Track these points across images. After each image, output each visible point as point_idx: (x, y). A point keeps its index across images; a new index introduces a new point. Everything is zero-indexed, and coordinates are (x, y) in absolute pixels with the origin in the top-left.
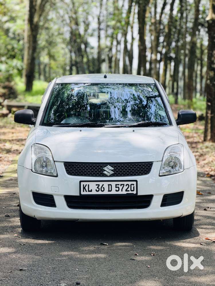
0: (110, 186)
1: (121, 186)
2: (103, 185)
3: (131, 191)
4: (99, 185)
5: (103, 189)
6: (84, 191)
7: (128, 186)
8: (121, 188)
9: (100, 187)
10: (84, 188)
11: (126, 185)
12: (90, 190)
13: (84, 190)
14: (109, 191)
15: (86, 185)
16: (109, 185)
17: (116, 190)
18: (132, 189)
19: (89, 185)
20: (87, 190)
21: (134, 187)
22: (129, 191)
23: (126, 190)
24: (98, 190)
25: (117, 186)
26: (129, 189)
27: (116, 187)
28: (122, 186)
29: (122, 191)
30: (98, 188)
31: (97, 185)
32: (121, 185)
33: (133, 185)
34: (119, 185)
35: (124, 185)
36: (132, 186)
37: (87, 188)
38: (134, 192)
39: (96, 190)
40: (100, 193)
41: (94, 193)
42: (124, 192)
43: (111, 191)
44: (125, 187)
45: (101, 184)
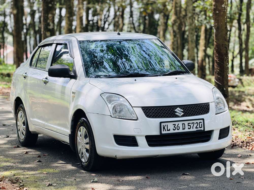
0: (184, 125)
1: (192, 124)
2: (178, 124)
3: (200, 128)
4: (175, 125)
5: (178, 128)
6: (164, 131)
7: (197, 124)
8: (192, 126)
9: (176, 126)
10: (164, 128)
11: (196, 124)
12: (168, 129)
13: (164, 129)
14: (183, 129)
15: (165, 125)
16: (183, 124)
17: (188, 128)
18: (201, 126)
19: (167, 125)
20: (166, 130)
21: (202, 124)
22: (198, 128)
23: (196, 128)
24: (174, 129)
25: (189, 124)
26: (198, 126)
27: (188, 126)
28: (193, 124)
29: (193, 128)
30: (174, 127)
31: (173, 125)
32: (192, 123)
33: (201, 122)
34: (190, 123)
35: (194, 123)
36: (200, 124)
37: (166, 128)
38: (202, 129)
39: (173, 129)
40: (176, 131)
41: (172, 131)
42: (195, 129)
43: (184, 129)
44: (195, 125)
45: (177, 123)
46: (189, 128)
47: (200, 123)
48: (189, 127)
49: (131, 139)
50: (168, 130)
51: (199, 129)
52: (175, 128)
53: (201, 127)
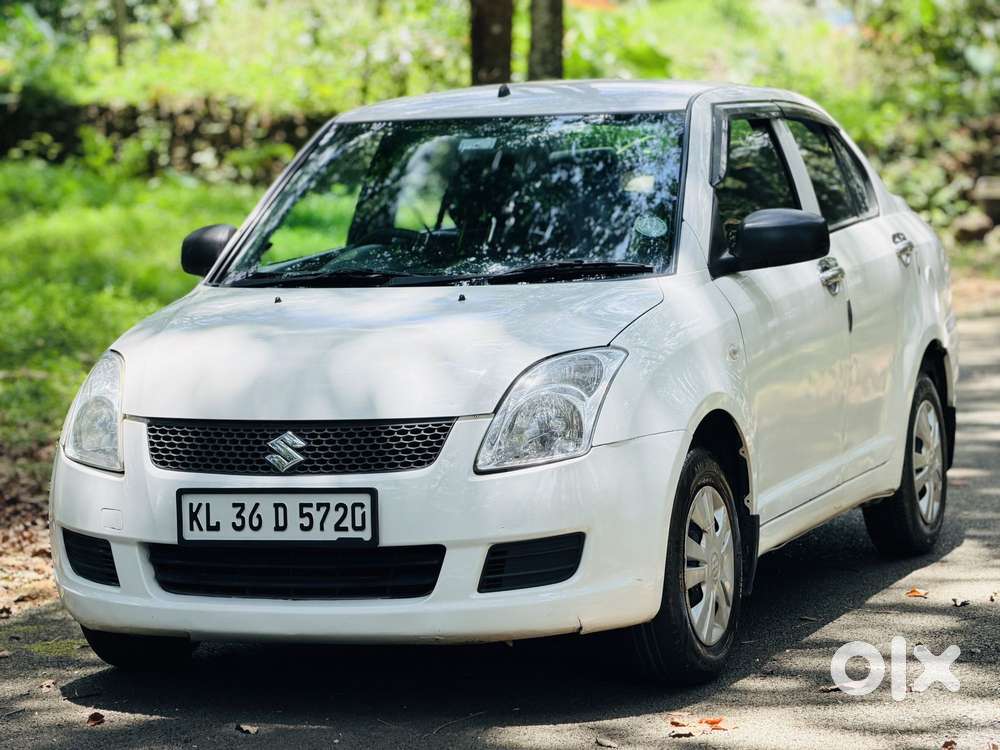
0: (281, 510)
1: (318, 509)
2: (257, 505)
3: (356, 529)
4: (242, 506)
5: (255, 523)
6: (192, 529)
7: (341, 510)
8: (317, 516)
9: (246, 514)
10: (193, 516)
11: (337, 509)
12: (213, 523)
13: (195, 523)
14: (278, 528)
15: (200, 505)
16: (276, 506)
17: (302, 525)
18: (358, 523)
19: (208, 505)
20: (204, 526)
21: (363, 515)
22: (346, 529)
23: (338, 528)
24: (239, 523)
25: (306, 510)
26: (347, 523)
27: (302, 515)
28: (323, 510)
29: (322, 529)
30: (239, 516)
31: (235, 505)
32: (319, 506)
33: (362, 505)
34: (310, 505)
35: (328, 505)
36: (358, 511)
37: (202, 516)
38: (366, 535)
39: (234, 524)
40: (247, 535)
41: (227, 534)
42: (330, 535)
43: (283, 528)
44: (334, 516)
45: (249, 501)
46: (303, 528)
47: (354, 505)
48: (306, 522)
49: (101, 551)
50: (210, 528)
51: (351, 534)
52: (243, 519)
53: (362, 528)
